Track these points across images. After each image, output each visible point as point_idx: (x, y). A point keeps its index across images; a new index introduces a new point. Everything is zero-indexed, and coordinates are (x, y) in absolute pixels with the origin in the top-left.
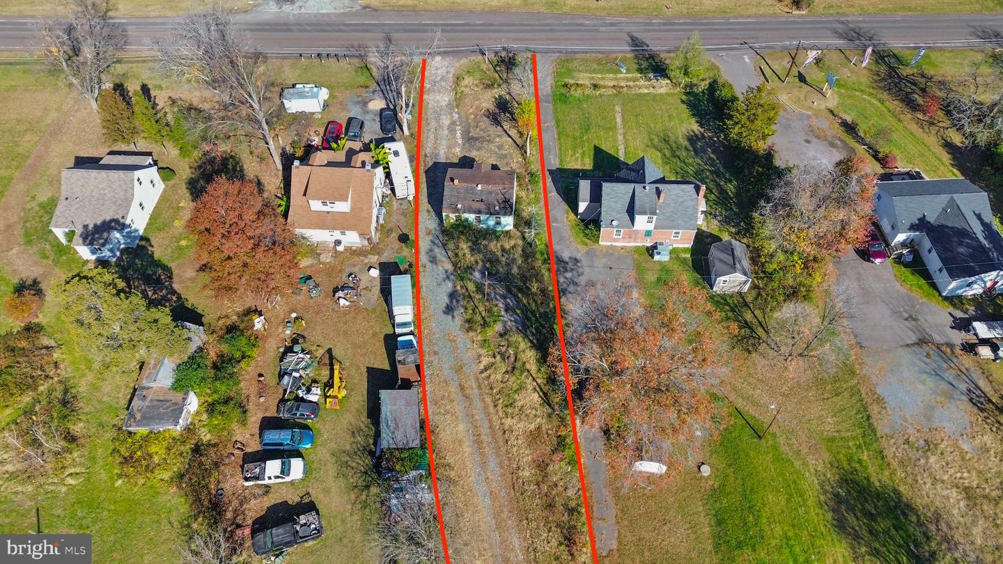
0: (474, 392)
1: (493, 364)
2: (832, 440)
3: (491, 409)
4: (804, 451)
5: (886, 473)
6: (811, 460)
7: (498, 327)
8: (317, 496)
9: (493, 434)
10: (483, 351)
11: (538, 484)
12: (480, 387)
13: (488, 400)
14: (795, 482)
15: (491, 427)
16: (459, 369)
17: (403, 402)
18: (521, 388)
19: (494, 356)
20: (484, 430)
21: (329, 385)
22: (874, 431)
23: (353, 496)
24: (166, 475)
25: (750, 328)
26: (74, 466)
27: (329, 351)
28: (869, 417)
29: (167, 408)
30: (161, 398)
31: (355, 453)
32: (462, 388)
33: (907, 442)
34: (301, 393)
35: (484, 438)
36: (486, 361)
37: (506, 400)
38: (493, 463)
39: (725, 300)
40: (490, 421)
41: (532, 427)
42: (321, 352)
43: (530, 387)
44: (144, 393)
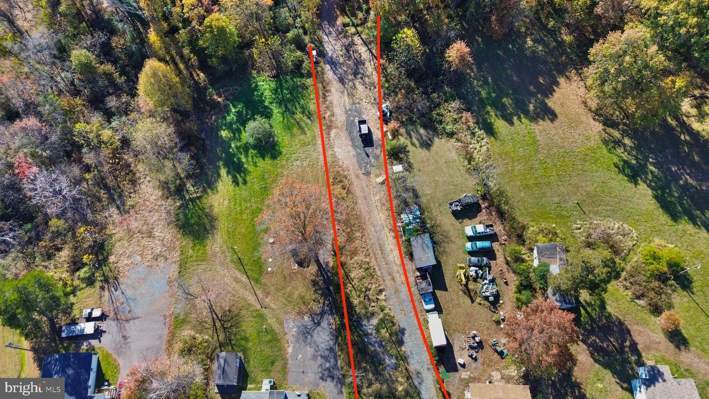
0: (387, 278)
1: (377, 294)
2: (202, 260)
3: (377, 268)
4: (219, 255)
5: (184, 243)
6: (217, 249)
7: (375, 321)
8: (456, 223)
9: (375, 254)
10: (384, 303)
11: (352, 230)
12: (384, 280)
13: (379, 273)
14: (229, 238)
15: (376, 258)
16: (397, 291)
17: (423, 259)
18: (361, 279)
19: (377, 299)
20: (379, 256)
21: (467, 277)
22: (180, 265)
23: (438, 222)
24: (532, 229)
25: (224, 328)
26: (580, 233)
27: (473, 302)
28: (180, 272)
29: (546, 254)
30: (551, 259)
31: (441, 242)
32: (393, 279)
33: (166, 259)
34: (480, 272)
35: (380, 253)
36: (382, 297)
37: (369, 272)
38: (374, 240)
39: (233, 348)
40: (377, 262)
41: (356, 258)
42: (478, 300)
43: (355, 281)
44: (562, 262)
